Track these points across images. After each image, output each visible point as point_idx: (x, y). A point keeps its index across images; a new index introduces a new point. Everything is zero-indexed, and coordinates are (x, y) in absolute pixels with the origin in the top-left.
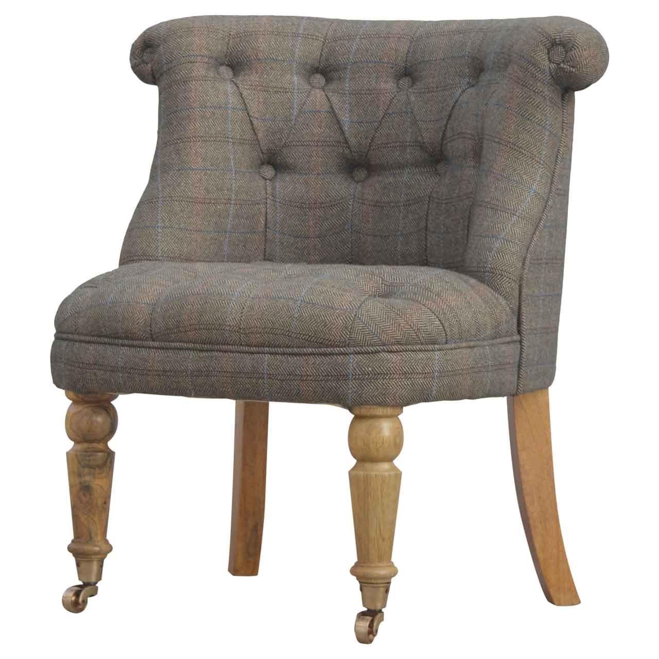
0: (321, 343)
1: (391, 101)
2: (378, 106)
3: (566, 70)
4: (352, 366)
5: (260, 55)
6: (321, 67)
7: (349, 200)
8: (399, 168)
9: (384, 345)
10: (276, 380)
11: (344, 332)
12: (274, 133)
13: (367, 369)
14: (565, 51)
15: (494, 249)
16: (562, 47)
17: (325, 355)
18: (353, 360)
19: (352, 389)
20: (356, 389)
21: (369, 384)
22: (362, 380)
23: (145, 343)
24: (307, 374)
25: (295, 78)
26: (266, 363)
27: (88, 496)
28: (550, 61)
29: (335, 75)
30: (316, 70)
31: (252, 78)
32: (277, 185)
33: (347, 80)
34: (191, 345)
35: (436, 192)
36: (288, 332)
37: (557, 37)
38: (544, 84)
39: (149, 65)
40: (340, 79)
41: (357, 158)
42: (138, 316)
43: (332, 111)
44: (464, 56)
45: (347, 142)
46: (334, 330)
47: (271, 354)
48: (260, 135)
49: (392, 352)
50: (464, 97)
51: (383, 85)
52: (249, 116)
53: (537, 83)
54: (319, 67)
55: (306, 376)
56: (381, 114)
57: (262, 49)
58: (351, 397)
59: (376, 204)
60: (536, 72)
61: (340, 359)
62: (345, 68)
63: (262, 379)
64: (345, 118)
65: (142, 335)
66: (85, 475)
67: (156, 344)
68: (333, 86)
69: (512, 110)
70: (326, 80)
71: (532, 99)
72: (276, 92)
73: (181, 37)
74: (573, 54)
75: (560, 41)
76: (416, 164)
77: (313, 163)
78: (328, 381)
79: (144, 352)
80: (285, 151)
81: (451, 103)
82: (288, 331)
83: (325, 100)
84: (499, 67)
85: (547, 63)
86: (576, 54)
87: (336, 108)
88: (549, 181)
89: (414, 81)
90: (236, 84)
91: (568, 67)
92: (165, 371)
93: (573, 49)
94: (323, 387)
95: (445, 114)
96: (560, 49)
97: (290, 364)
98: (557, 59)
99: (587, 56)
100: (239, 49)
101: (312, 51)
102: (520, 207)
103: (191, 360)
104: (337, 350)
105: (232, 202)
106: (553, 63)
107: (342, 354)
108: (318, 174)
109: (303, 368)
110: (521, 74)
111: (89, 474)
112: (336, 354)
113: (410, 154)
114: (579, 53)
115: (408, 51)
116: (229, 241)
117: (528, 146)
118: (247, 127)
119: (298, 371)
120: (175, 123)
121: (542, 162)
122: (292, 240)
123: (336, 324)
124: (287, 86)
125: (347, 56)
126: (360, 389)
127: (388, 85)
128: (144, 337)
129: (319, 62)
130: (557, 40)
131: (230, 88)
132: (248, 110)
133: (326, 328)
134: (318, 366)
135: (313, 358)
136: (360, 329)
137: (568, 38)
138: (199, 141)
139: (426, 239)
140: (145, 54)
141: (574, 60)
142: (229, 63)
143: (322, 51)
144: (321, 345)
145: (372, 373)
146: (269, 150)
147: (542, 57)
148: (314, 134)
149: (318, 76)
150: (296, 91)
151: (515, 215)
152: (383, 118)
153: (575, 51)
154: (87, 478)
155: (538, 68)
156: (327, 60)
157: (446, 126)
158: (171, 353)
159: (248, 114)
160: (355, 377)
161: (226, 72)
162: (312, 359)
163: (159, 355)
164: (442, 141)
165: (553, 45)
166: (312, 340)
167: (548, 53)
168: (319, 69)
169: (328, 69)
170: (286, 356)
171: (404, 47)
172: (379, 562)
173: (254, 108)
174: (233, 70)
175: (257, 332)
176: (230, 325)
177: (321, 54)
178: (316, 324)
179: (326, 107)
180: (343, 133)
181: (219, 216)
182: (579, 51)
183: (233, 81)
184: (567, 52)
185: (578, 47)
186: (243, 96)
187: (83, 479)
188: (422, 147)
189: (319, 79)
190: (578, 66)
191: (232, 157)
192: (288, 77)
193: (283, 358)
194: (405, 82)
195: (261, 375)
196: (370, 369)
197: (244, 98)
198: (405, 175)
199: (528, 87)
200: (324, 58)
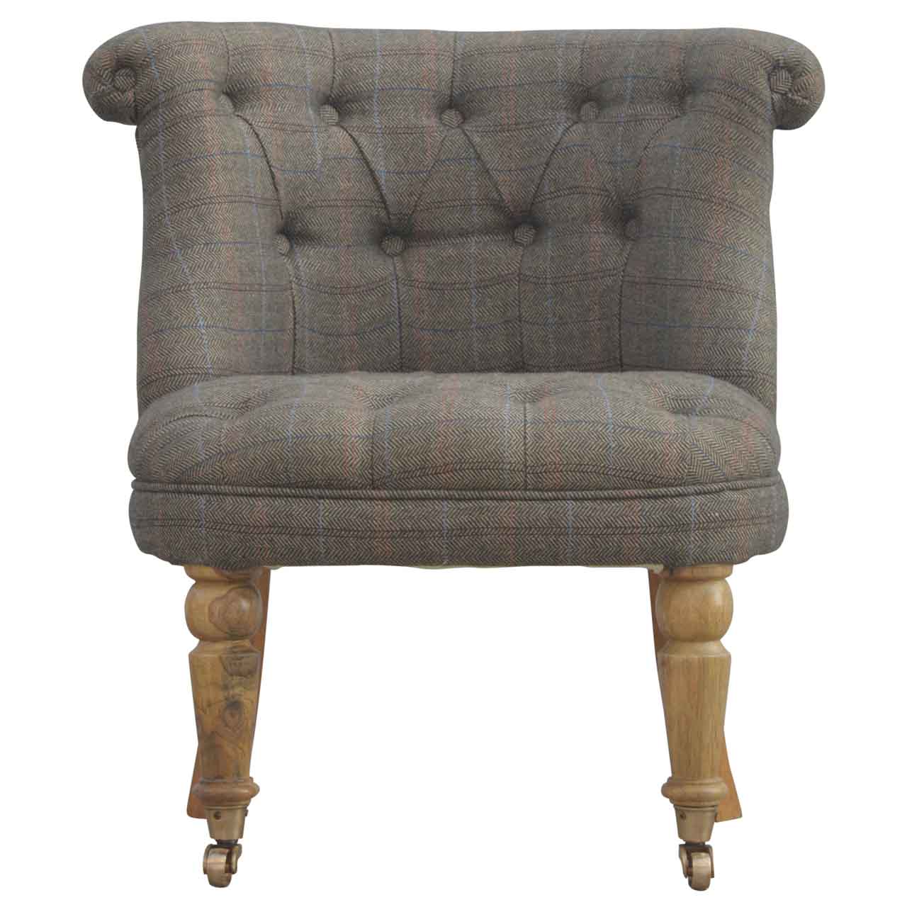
0: (650, 481)
1: (442, 143)
2: (424, 150)
3: (797, 102)
4: (695, 511)
5: (270, 80)
6: (333, 96)
7: (391, 281)
8: (461, 235)
9: (727, 481)
10: (586, 535)
11: (681, 465)
13: (712, 514)
14: (791, 77)
15: (748, 345)
16: (787, 73)
17: (656, 497)
18: (695, 503)
19: (694, 543)
20: (700, 542)
21: (716, 535)
22: (707, 530)
23: (361, 493)
24: (633, 526)
25: (311, 112)
26: (570, 513)
27: (237, 717)
28: (772, 90)
29: (355, 107)
31: (264, 111)
32: (301, 262)
33: (375, 114)
34: (442, 493)
36: (603, 469)
37: (781, 58)
40: (363, 112)
41: (394, 222)
42: (351, 455)
43: (363, 157)
44: (554, 81)
45: (384, 202)
46: (668, 463)
47: (575, 499)
48: (282, 193)
49: (737, 489)
51: (425, 122)
52: (270, 166)
53: (757, 121)
54: (331, 96)
55: (631, 529)
56: (429, 161)
57: (269, 70)
58: (693, 553)
59: (433, 286)
60: (756, 104)
61: (677, 501)
62: (370, 97)
63: (564, 536)
64: (380, 167)
65: (357, 482)
66: (233, 687)
67: (384, 493)
68: (355, 122)
69: (723, 157)
70: (340, 113)
73: (178, 53)
75: (785, 63)
76: (487, 230)
77: (342, 230)
78: (661, 533)
79: (363, 506)
80: (308, 214)
82: (604, 466)
83: (350, 142)
84: (650, 97)
85: (767, 92)
86: (809, 80)
87: (368, 153)
91: (800, 98)
92: (403, 531)
93: (803, 74)
94: (654, 542)
96: (784, 74)
97: (607, 513)
98: (783, 87)
100: (241, 70)
101: (315, 73)
103: (446, 514)
104: (672, 490)
105: (264, 288)
106: (776, 92)
107: (679, 495)
108: (349, 246)
109: (626, 517)
111: (240, 684)
112: (672, 497)
118: (268, 181)
119: (620, 522)
120: (189, 176)
122: (322, 340)
123: (670, 454)
124: (304, 122)
125: (371, 81)
126: (705, 542)
127: (431, 121)
128: (359, 484)
129: (331, 88)
130: (781, 62)
131: (241, 126)
132: (268, 156)
133: (656, 461)
134: (648, 514)
135: (639, 502)
136: (700, 461)
137: (795, 59)
141: (806, 89)
142: (228, 90)
143: (334, 73)
144: (650, 484)
145: (719, 521)
146: (289, 213)
147: (762, 86)
148: (342, 191)
149: (329, 109)
150: (315, 130)
151: (758, 298)
152: (433, 167)
154: (237, 690)
155: (759, 99)
156: (342, 85)
157: (542, 177)
158: (410, 505)
159: (268, 163)
160: (699, 526)
161: (226, 103)
162: (637, 505)
163: (391, 509)
164: (535, 197)
165: (775, 68)
166: (637, 479)
167: (769, 79)
168: (331, 99)
169: (345, 99)
170: (599, 502)
172: (712, 777)
173: (273, 153)
174: (233, 101)
175: (555, 470)
176: (510, 462)
177: (333, 77)
178: (643, 456)
179: (354, 152)
180: (378, 188)
183: (238, 116)
184: (793, 78)
186: (260, 137)
187: (231, 692)
188: (498, 206)
189: (330, 113)
191: (257, 224)
192: (304, 110)
193: (595, 505)
194: (452, 116)
195: (563, 529)
196: (717, 514)
197: (262, 140)
198: (473, 246)
199: (746, 124)
200: (337, 83)
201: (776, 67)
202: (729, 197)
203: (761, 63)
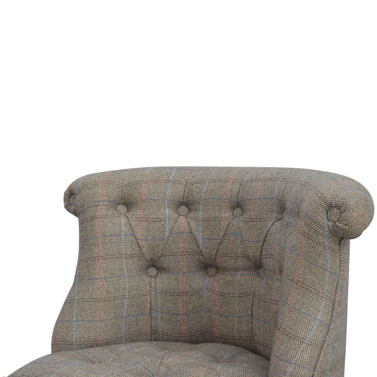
1: (228, 226)
2: (220, 229)
3: (341, 227)
5: (143, 197)
6: (184, 202)
7: (204, 290)
8: (235, 270)
12: (154, 248)
14: (339, 212)
25: (167, 211)
28: (328, 220)
29: (193, 207)
30: (182, 204)
31: (138, 213)
32: (158, 281)
33: (201, 211)
35: (258, 290)
37: (333, 201)
38: (325, 237)
39: (73, 207)
40: (196, 210)
41: (208, 262)
43: (191, 232)
44: (273, 198)
45: (201, 252)
48: (144, 250)
50: (274, 228)
51: (223, 214)
52: (136, 239)
53: (319, 237)
56: (222, 234)
57: (144, 193)
59: (221, 294)
60: (317, 228)
62: (199, 203)
64: (200, 237)
68: (192, 214)
69: (301, 256)
70: (188, 210)
71: (316, 249)
72: (154, 221)
74: (346, 215)
75: (336, 204)
76: (245, 269)
77: (180, 266)
80: (162, 259)
81: (265, 231)
83: (187, 225)
85: (326, 221)
86: (348, 215)
87: (194, 230)
88: (331, 309)
89: (243, 211)
90: (127, 217)
91: (342, 225)
93: (346, 211)
95: (262, 238)
96: (336, 210)
98: (334, 218)
99: (357, 216)
100: (129, 194)
101: (179, 191)
102: (308, 335)
105: (126, 297)
106: (331, 221)
108: (184, 273)
110: (306, 230)
113: (241, 262)
114: (350, 214)
115: (239, 191)
116: (125, 323)
117: (313, 285)
118: (135, 247)
120: (86, 247)
121: (324, 296)
122: (168, 317)
124: (161, 217)
125: (200, 195)
127: (226, 214)
129: (183, 198)
130: (333, 204)
131: (123, 220)
132: (135, 235)
137: (341, 202)
138: (102, 259)
139: (252, 323)
140: (71, 199)
141: (347, 219)
142: (124, 203)
143: (185, 191)
146: (152, 259)
147: (322, 218)
148: (180, 247)
149: (184, 207)
150: (167, 219)
151: (304, 343)
152: (223, 237)
153: (347, 213)
155: (319, 225)
156: (188, 197)
157: (262, 247)
159: (136, 237)
161: (122, 209)
164: (261, 256)
167: (327, 213)
169: (189, 203)
171: (236, 188)
173: (139, 233)
174: (127, 207)
177: (184, 193)
179: (187, 230)
180: (198, 246)
181: (117, 307)
182: (351, 213)
183: (126, 215)
184: (341, 213)
185: (350, 210)
186: (132, 225)
189: (184, 210)
190: (350, 224)
191: (125, 267)
192: (162, 210)
194: (238, 211)
197: (133, 227)
198: (239, 277)
199: (312, 239)
200: (185, 196)
201: (330, 207)
202: (301, 280)
203: (321, 204)
